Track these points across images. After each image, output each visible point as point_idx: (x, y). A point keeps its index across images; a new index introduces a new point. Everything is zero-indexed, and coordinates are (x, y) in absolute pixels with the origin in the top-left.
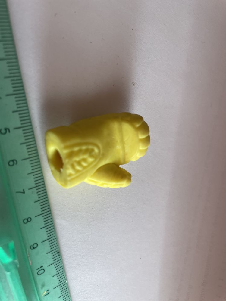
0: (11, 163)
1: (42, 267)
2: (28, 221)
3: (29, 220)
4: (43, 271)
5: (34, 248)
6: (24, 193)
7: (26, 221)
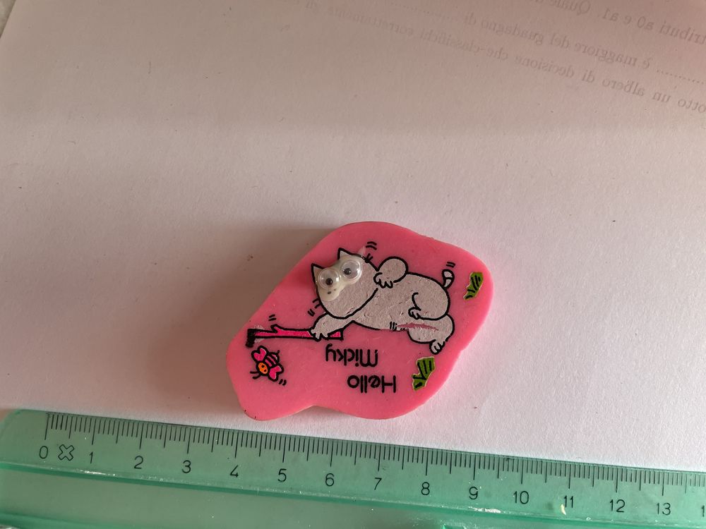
0: (330, 482)
1: (516, 493)
2: (427, 488)
3: (426, 486)
4: (524, 495)
5: (477, 494)
6: (381, 479)
7: (425, 491)
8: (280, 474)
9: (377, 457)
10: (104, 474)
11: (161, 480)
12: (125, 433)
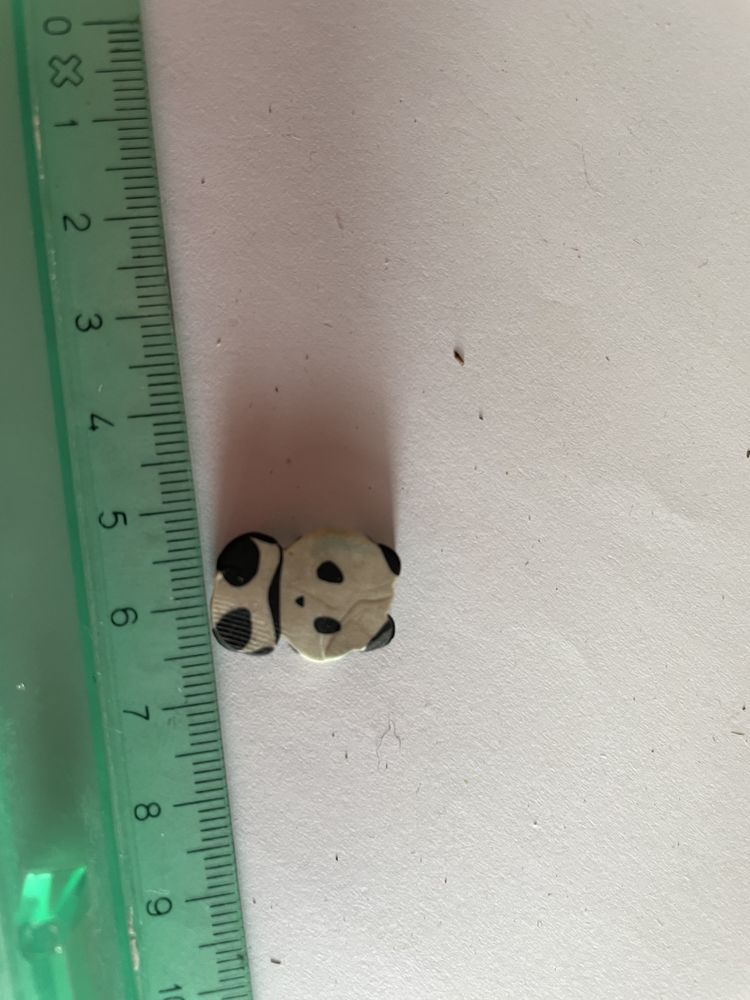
0: (120, 617)
1: (178, 988)
2: (149, 814)
3: (153, 810)
5: (159, 913)
6: (147, 718)
7: (142, 812)
8: (116, 514)
9: (192, 700)
10: (39, 155)
11: (53, 277)
12: (130, 183)
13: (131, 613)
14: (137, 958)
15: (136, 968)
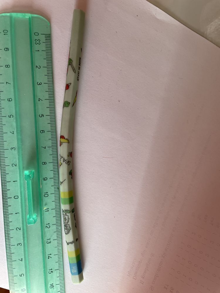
0: (42, 132)
2: (44, 164)
4: (47, 195)
5: (45, 180)
6: (45, 148)
8: (42, 115)
9: (53, 146)
11: (34, 76)
12: (47, 61)
13: (44, 131)
14: (41, 186)
15: (41, 188)
